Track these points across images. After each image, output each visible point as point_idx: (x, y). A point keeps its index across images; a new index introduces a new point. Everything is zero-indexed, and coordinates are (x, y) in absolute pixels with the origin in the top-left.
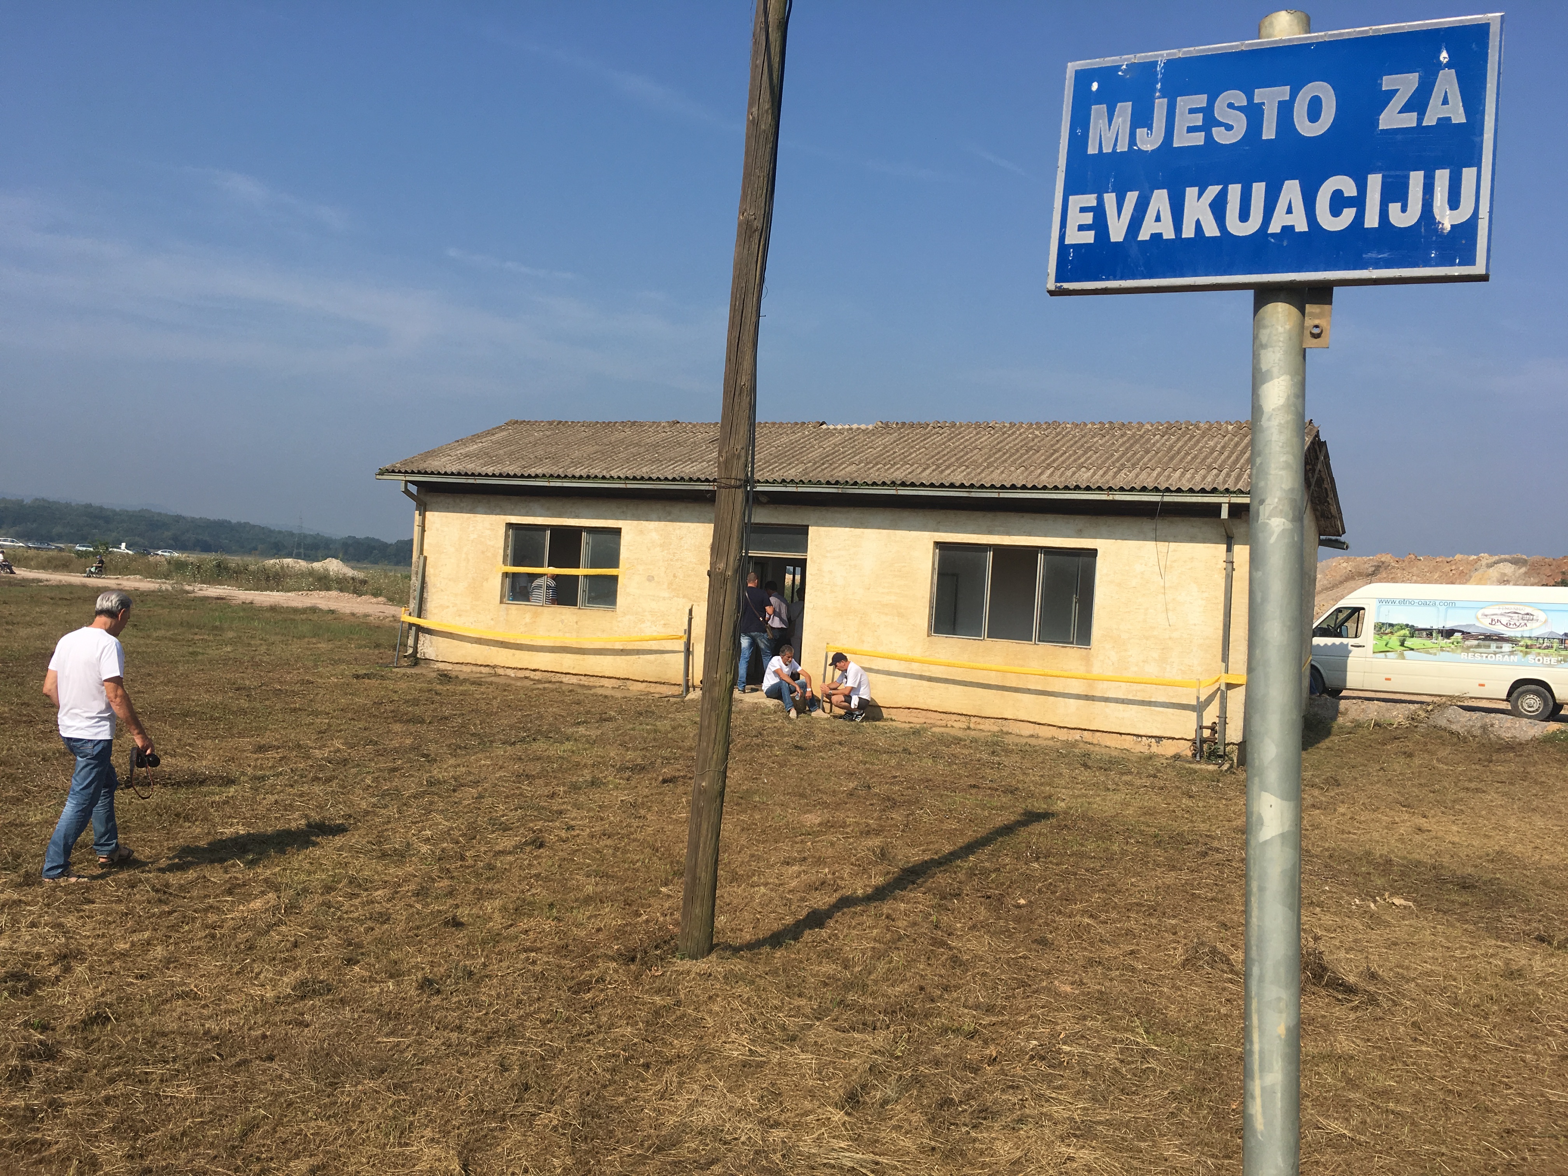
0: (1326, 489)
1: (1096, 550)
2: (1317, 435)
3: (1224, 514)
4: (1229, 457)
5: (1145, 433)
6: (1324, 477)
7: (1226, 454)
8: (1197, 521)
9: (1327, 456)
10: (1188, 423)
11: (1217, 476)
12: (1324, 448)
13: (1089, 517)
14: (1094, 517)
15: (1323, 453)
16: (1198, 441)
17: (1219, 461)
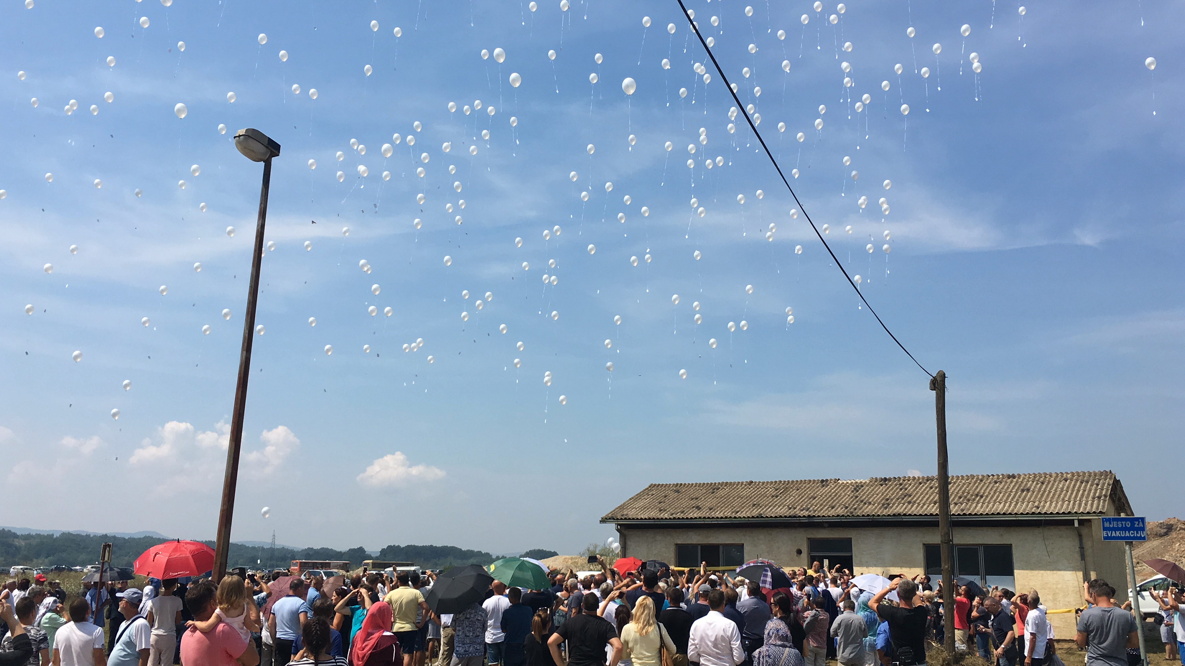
0: (1123, 503)
1: (1011, 544)
2: (1115, 477)
3: (1076, 524)
4: (1072, 494)
5: (1023, 480)
6: (1121, 496)
7: (1070, 492)
8: (1063, 528)
9: (1121, 487)
10: (1045, 474)
11: (1069, 505)
12: (1119, 483)
13: (1005, 528)
14: (1008, 528)
15: (1119, 485)
16: (1053, 485)
17: (1068, 497)
